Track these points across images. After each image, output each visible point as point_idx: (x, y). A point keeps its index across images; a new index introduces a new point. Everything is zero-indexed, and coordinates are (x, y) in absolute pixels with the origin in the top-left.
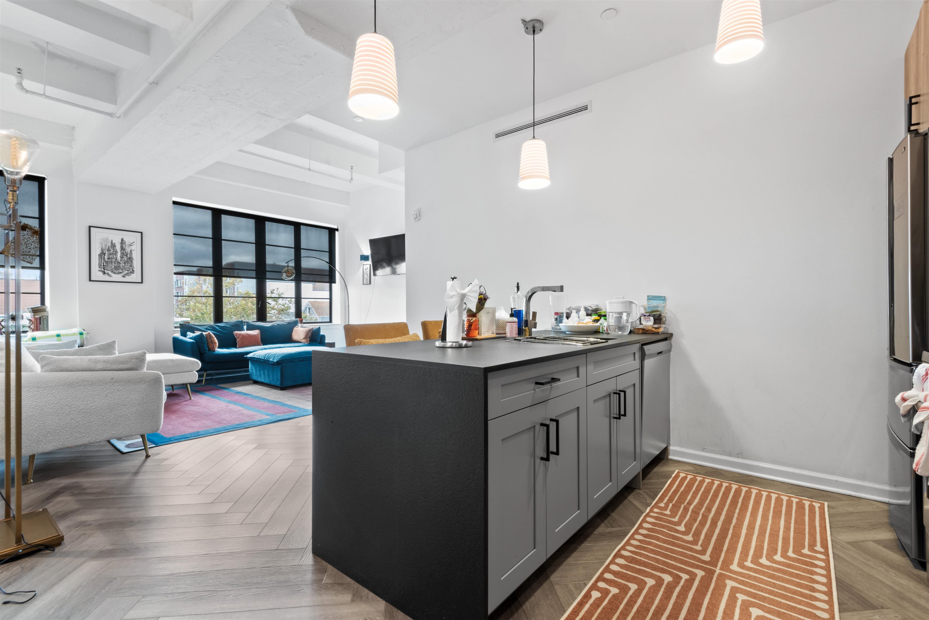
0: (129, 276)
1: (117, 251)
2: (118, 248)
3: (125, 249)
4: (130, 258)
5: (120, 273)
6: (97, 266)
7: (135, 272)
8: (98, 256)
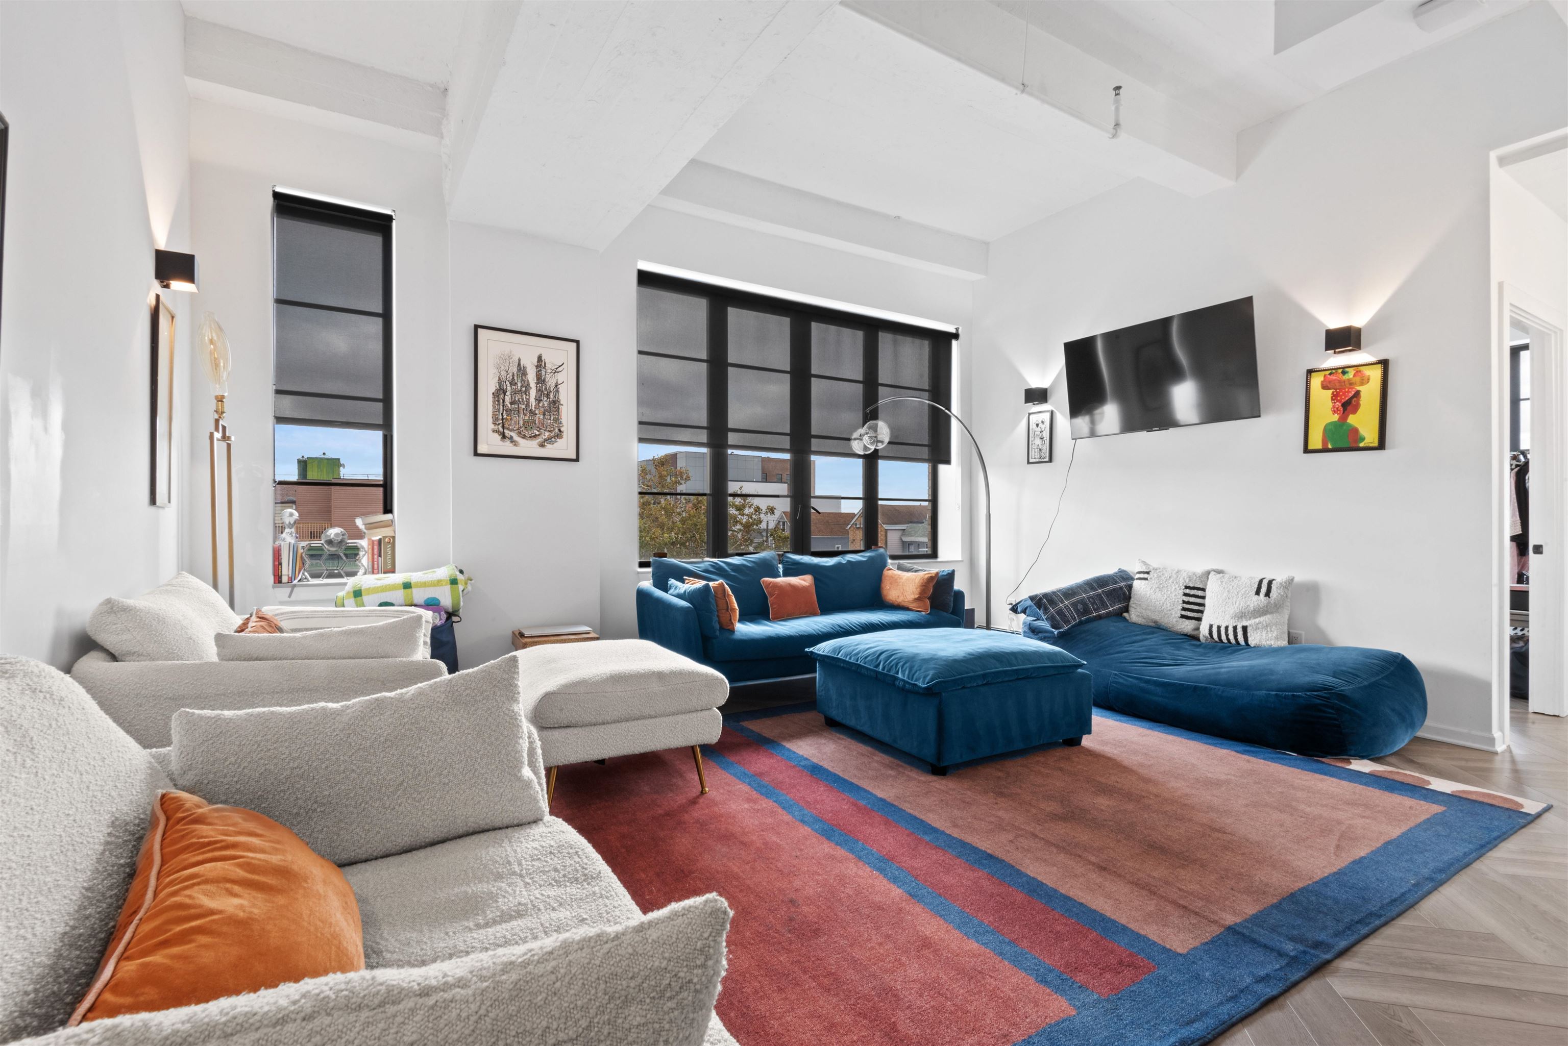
0: (552, 443)
1: (528, 385)
2: (531, 377)
3: (544, 380)
4: (554, 402)
5: (535, 436)
6: (490, 420)
7: (564, 435)
8: (491, 395)
